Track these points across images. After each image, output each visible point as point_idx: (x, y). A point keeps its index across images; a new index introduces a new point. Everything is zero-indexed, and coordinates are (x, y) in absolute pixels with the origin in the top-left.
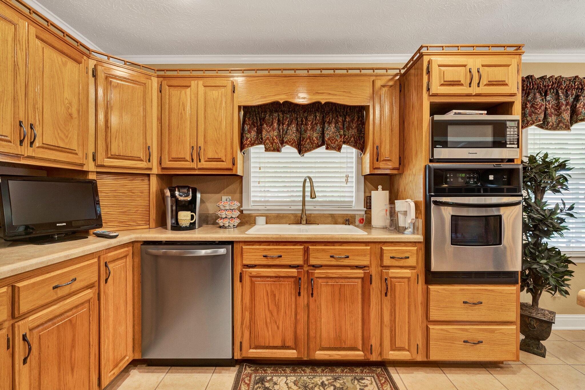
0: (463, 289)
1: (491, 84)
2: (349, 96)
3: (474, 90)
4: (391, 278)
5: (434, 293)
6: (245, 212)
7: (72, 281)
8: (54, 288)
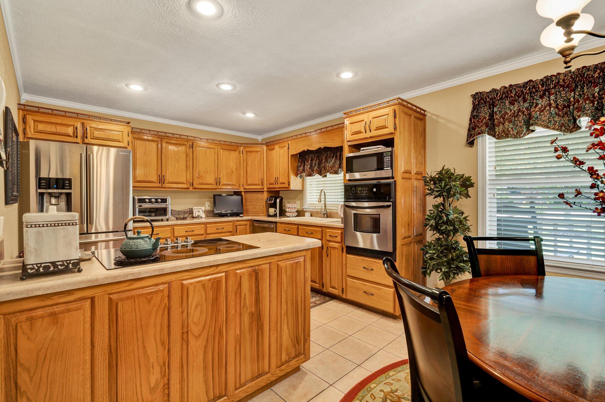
0: (363, 259)
1: (378, 129)
2: (333, 142)
3: (369, 134)
4: (330, 247)
5: (349, 259)
6: (304, 210)
7: (223, 229)
8: (217, 229)
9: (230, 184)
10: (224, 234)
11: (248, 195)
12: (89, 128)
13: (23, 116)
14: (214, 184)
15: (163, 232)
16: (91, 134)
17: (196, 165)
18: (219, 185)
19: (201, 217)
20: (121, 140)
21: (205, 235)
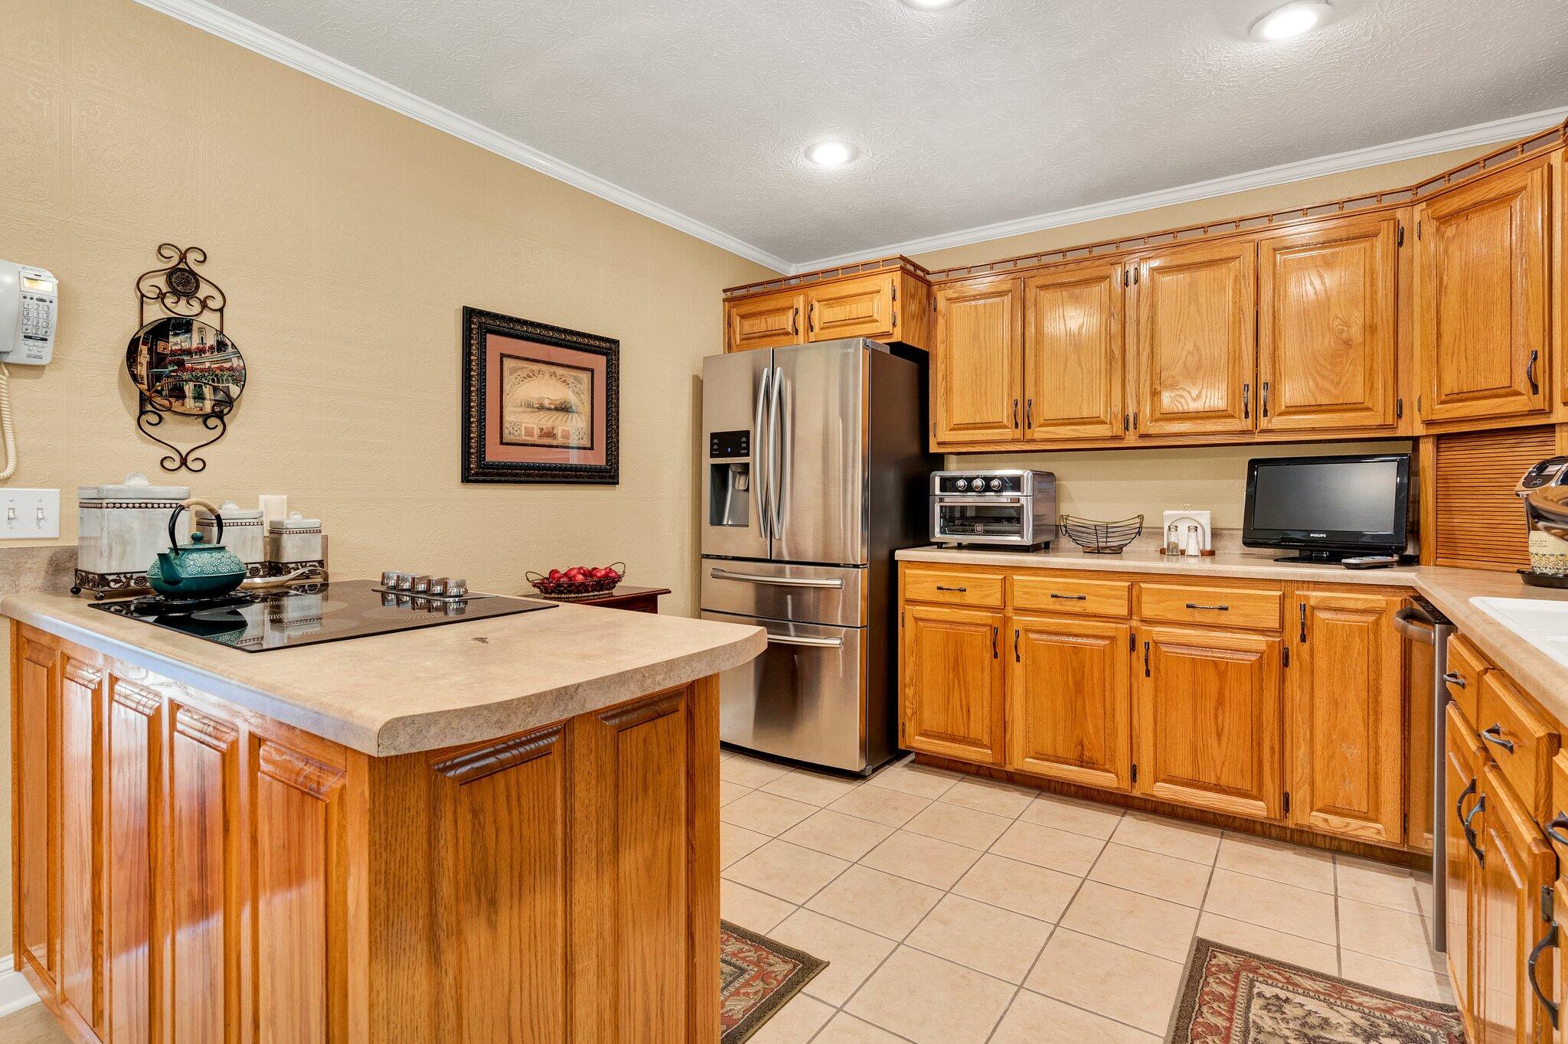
7: (1220, 609)
8: (1188, 606)
9: (1333, 407)
10: (1229, 635)
11: (1459, 456)
12: (816, 305)
13: (729, 311)
14: (1234, 412)
15: (979, 585)
16: (820, 318)
17: (1147, 346)
18: (1265, 415)
19: (1183, 553)
20: (876, 316)
21: (1135, 623)
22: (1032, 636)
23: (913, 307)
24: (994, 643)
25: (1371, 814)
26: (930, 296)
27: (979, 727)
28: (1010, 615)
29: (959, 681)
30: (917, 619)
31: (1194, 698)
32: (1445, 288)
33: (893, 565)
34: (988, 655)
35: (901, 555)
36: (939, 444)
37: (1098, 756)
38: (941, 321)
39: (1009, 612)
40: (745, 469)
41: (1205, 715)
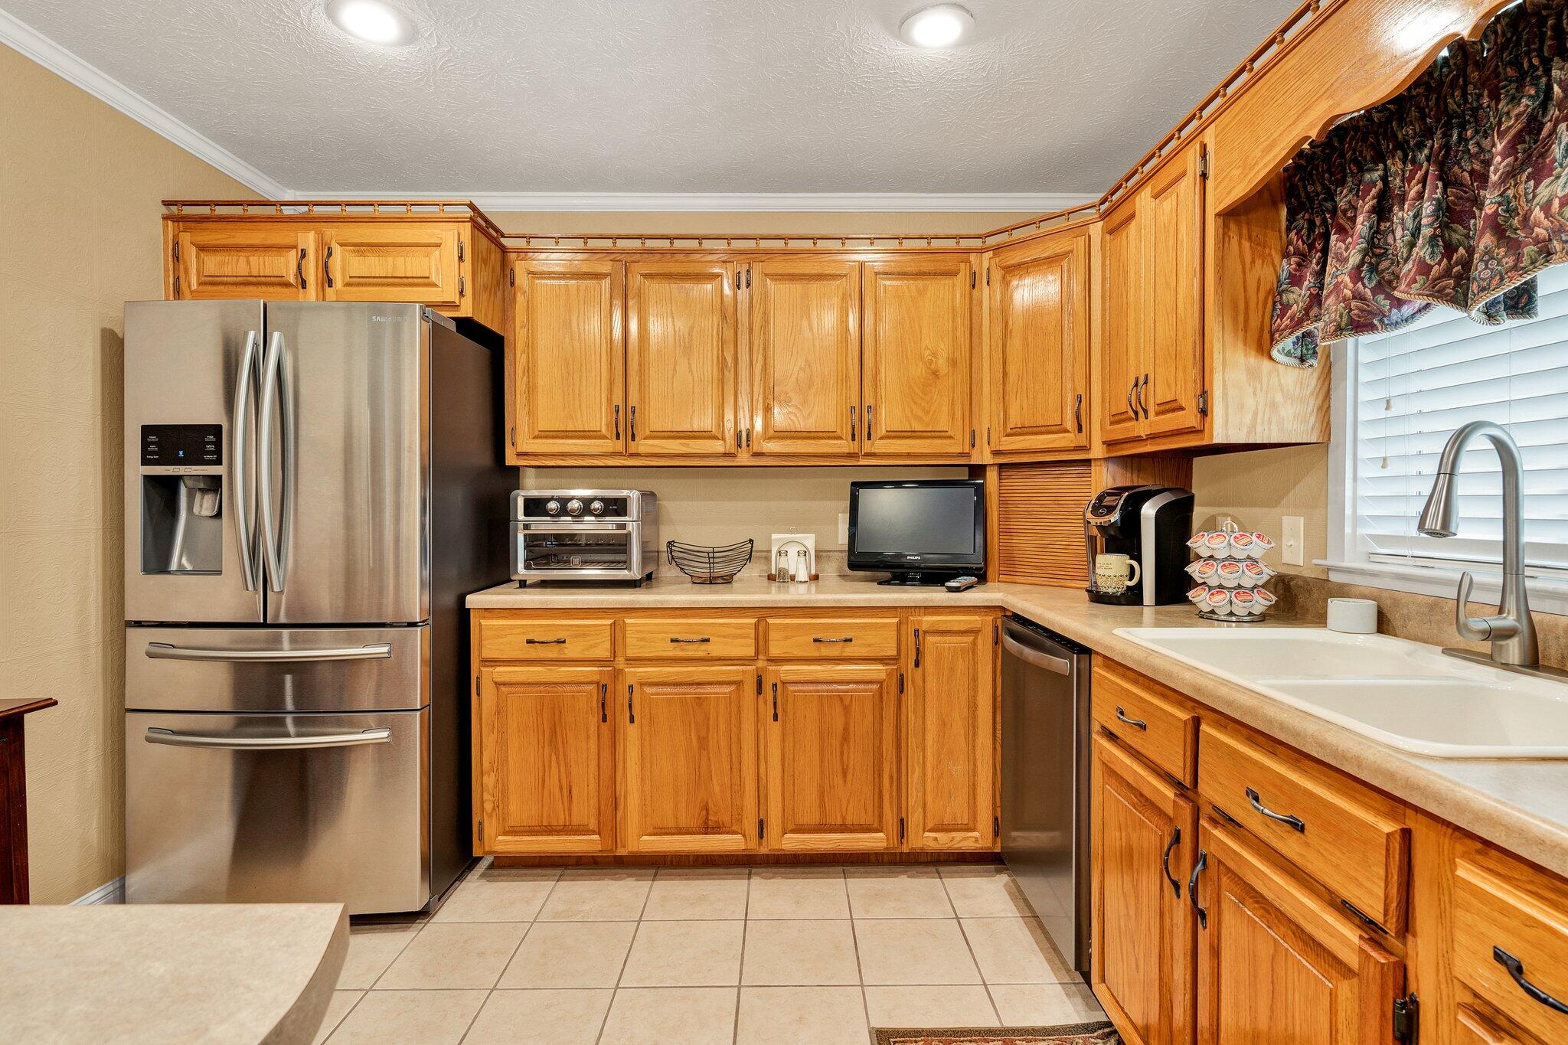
6: (1334, 577)
7: (845, 641)
8: (815, 641)
9: (924, 434)
10: (853, 667)
11: (1018, 482)
12: (337, 250)
13: (176, 237)
14: (842, 434)
15: (581, 634)
16: (344, 270)
17: (760, 357)
18: (869, 438)
19: (793, 578)
20: (433, 278)
21: (761, 664)
22: (648, 690)
23: (484, 276)
24: (603, 704)
25: (971, 825)
26: (504, 263)
27: (584, 811)
28: (621, 667)
29: (557, 758)
30: (497, 684)
31: (822, 739)
32: (1011, 332)
33: (463, 615)
34: (594, 720)
35: (473, 600)
36: (519, 454)
37: (725, 818)
38: (520, 298)
39: (620, 662)
40: (214, 484)
41: (832, 753)
